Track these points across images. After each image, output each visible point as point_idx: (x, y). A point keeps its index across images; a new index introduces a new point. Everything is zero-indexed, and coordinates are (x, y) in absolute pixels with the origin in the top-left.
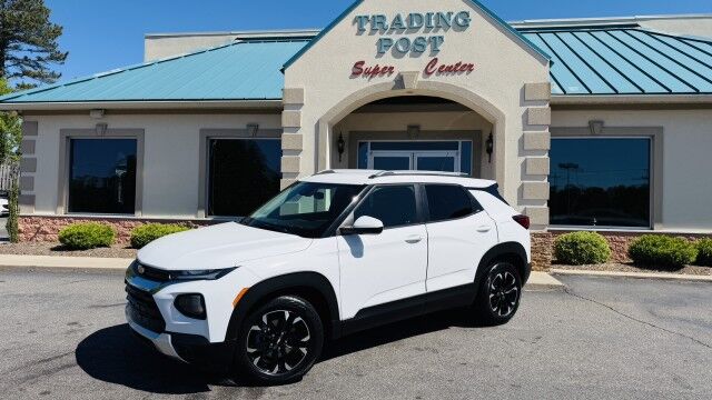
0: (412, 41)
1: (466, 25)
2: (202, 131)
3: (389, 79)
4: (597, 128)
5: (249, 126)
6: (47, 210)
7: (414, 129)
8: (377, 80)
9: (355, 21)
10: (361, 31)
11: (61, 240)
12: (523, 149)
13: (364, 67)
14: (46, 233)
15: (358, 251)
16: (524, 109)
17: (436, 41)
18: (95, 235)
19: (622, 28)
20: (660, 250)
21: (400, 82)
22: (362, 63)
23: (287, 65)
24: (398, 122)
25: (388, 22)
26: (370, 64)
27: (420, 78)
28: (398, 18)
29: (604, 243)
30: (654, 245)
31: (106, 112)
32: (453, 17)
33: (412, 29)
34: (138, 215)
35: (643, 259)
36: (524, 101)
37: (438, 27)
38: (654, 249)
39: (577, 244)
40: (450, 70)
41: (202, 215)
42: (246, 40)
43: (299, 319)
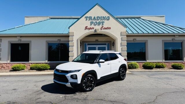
0: (98, 22)
1: (109, 19)
2: (46, 41)
3: (93, 30)
5: (58, 40)
6: (5, 61)
7: (97, 41)
8: (91, 30)
9: (85, 17)
10: (87, 20)
11: (13, 68)
12: (121, 45)
13: (88, 28)
14: (4, 67)
15: (100, 66)
16: (121, 37)
17: (103, 22)
18: (22, 67)
19: (137, 18)
20: (149, 65)
21: (95, 31)
23: (70, 27)
24: (93, 39)
25: (93, 18)
26: (89, 27)
27: (100, 30)
28: (95, 17)
29: (138, 64)
30: (148, 64)
31: (21, 37)
32: (106, 17)
33: (98, 20)
34: (30, 62)
35: (145, 67)
36: (121, 35)
37: (103, 20)
38: (148, 65)
39: (132, 65)
40: (106, 28)
41: (47, 62)
42: (52, 18)
43: (92, 79)
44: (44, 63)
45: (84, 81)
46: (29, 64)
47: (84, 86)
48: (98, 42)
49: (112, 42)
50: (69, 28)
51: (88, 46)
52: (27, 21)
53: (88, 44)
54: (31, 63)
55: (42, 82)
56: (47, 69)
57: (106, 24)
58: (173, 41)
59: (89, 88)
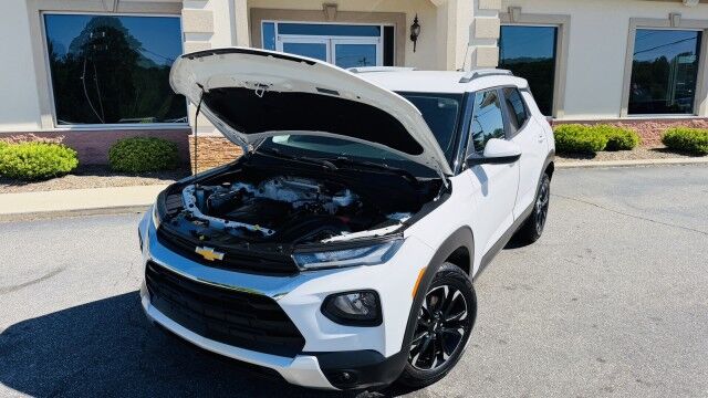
7: (330, 8)
15: (485, 187)
20: (581, 139)
30: (576, 134)
38: (577, 139)
41: (49, 123)
43: (457, 293)
44: (36, 133)
48: (335, 20)
49: (410, 22)
51: (281, 40)
53: (284, 29)
56: (60, 175)
58: (672, 24)
59: (441, 360)
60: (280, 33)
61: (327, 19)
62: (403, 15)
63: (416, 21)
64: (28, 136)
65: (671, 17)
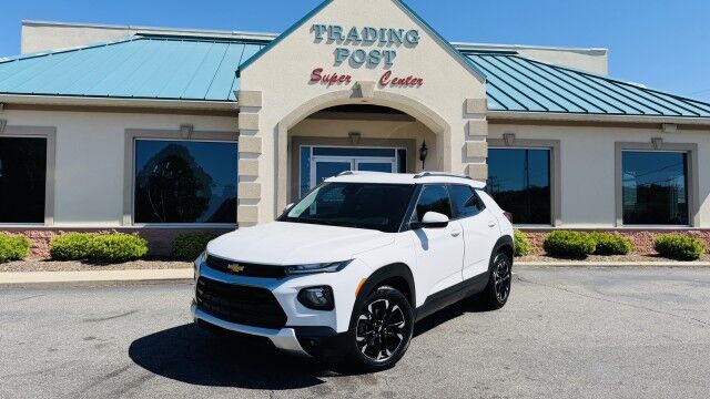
0: (367, 53)
1: (413, 44)
2: (127, 131)
3: (347, 88)
4: (510, 139)
5: (183, 127)
7: (355, 136)
8: (335, 87)
9: (313, 29)
10: (318, 39)
12: (465, 157)
13: (322, 74)
16: (466, 121)
17: (389, 55)
18: (9, 247)
19: (506, 54)
20: (571, 242)
21: (357, 90)
22: (321, 70)
23: (241, 68)
24: (340, 129)
25: (345, 33)
26: (328, 71)
27: (376, 88)
28: (354, 30)
30: (566, 238)
31: (5, 106)
32: (404, 34)
33: (368, 42)
34: (49, 223)
35: (556, 250)
36: (466, 114)
37: (391, 42)
38: (567, 242)
40: (402, 82)
41: (128, 222)
42: (147, 36)
43: (396, 307)
44: (118, 229)
45: (363, 317)
46: (42, 234)
47: (362, 343)
48: (358, 144)
49: (419, 146)
50: (238, 74)
51: (315, 160)
52: (33, 40)
53: (317, 152)
54: (56, 230)
55: (125, 320)
56: (134, 259)
57: (405, 62)
58: (656, 147)
59: (385, 355)
60: (314, 154)
61: (351, 144)
62: (413, 141)
63: (424, 145)
64: (111, 230)
65: (653, 140)
